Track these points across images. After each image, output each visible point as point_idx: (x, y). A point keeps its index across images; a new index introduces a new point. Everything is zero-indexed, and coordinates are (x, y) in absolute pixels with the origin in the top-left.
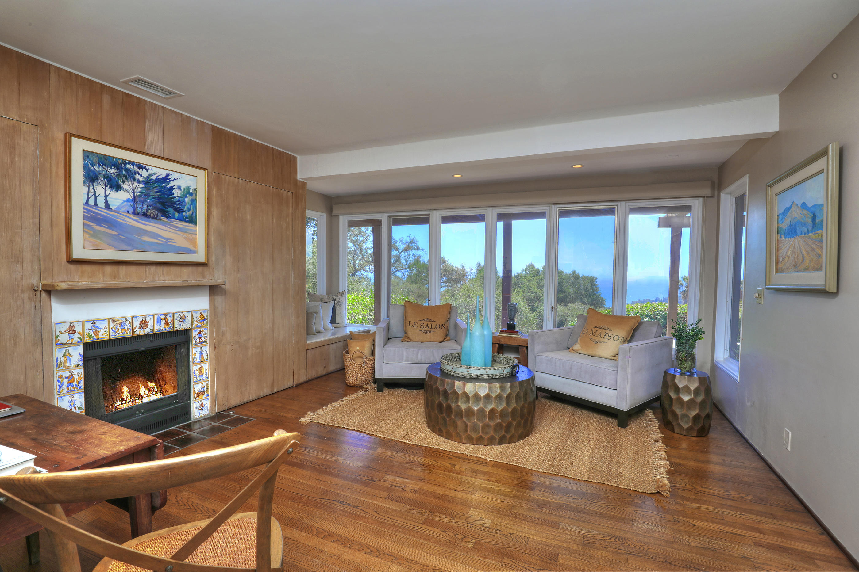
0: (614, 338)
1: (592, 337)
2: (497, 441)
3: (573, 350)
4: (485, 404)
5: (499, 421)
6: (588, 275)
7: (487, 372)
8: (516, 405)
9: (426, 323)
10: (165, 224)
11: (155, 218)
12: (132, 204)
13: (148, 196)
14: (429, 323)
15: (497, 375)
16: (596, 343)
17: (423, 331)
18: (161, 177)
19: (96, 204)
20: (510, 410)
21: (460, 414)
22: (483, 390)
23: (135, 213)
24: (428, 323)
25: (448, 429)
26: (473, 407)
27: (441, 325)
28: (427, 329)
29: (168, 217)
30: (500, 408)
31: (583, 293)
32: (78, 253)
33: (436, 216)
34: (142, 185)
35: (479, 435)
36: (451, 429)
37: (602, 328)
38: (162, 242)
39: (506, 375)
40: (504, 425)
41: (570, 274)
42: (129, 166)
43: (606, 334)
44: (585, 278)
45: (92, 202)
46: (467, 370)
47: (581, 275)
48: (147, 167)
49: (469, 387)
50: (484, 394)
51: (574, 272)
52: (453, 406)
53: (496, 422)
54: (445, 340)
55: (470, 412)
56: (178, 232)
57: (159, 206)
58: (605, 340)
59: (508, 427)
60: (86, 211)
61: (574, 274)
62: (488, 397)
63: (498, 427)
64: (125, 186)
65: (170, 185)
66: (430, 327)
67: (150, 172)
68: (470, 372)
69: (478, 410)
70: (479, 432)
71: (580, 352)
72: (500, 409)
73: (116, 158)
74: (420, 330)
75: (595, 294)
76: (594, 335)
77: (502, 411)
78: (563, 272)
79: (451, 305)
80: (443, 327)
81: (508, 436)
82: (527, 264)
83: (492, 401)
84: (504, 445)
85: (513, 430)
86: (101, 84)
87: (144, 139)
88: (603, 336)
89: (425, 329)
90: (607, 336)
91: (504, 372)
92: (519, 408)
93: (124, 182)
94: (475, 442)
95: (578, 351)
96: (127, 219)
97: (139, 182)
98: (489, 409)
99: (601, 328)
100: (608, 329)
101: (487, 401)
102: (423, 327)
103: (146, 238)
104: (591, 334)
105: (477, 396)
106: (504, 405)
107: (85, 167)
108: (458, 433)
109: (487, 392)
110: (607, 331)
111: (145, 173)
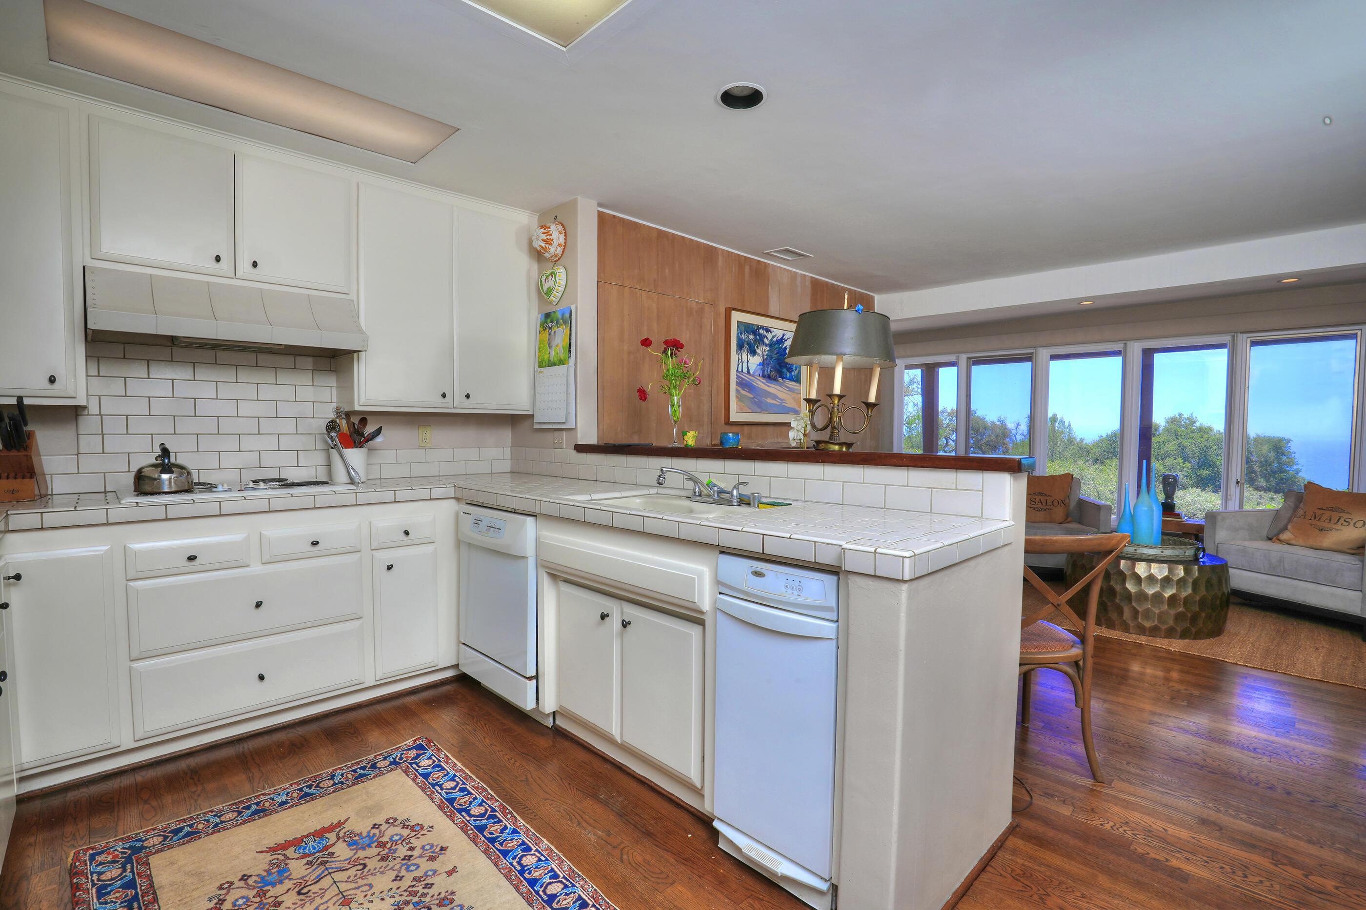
0: (1354, 524)
1: (1316, 522)
2: (1179, 633)
3: (1279, 540)
4: (1163, 587)
5: (1181, 609)
7: (1162, 552)
8: (1205, 593)
9: (1038, 498)
10: (781, 385)
11: (775, 380)
12: (762, 367)
13: (771, 358)
14: (1043, 498)
15: (1177, 556)
16: (1322, 530)
17: (1034, 509)
18: (779, 338)
19: (742, 370)
20: (1198, 598)
21: (1128, 596)
22: (1159, 571)
23: (764, 376)
24: (1041, 498)
25: (1109, 615)
26: (1147, 591)
27: (1060, 501)
28: (1040, 506)
29: (783, 378)
30: (1184, 594)
32: (734, 417)
33: (1043, 354)
34: (768, 348)
35: (1154, 624)
36: (1114, 616)
37: (1332, 511)
38: (778, 403)
39: (1187, 558)
40: (1189, 615)
42: (761, 331)
43: (1340, 519)
45: (740, 369)
46: (1134, 548)
48: (772, 329)
49: (1141, 569)
50: (1162, 577)
52: (1118, 588)
53: (1178, 611)
54: (1067, 521)
55: (1142, 596)
56: (789, 392)
57: (778, 367)
58: (1339, 526)
59: (1194, 619)
60: (738, 377)
62: (1167, 580)
63: (1179, 617)
64: (758, 351)
65: (785, 346)
67: (773, 334)
68: (1138, 551)
69: (1153, 594)
70: (1154, 621)
71: (1293, 542)
72: (1184, 596)
73: (754, 324)
76: (1317, 519)
77: (1186, 598)
79: (1073, 475)
80: (1062, 505)
81: (1194, 630)
83: (1172, 585)
84: (1188, 640)
85: (1200, 623)
86: (745, 257)
87: (766, 302)
88: (1334, 520)
89: (1035, 506)
90: (1342, 521)
91: (1186, 554)
92: (1210, 598)
93: (757, 347)
94: (1147, 633)
95: (1288, 542)
96: (759, 383)
97: (766, 346)
98: (1169, 594)
99: (1331, 509)
100: (1343, 511)
101: (1166, 585)
102: (1034, 503)
103: (769, 400)
104: (1313, 519)
105: (1151, 578)
106: (1189, 591)
107: (738, 337)
108: (1125, 621)
109: (1166, 574)
110: (1342, 515)
111: (769, 336)
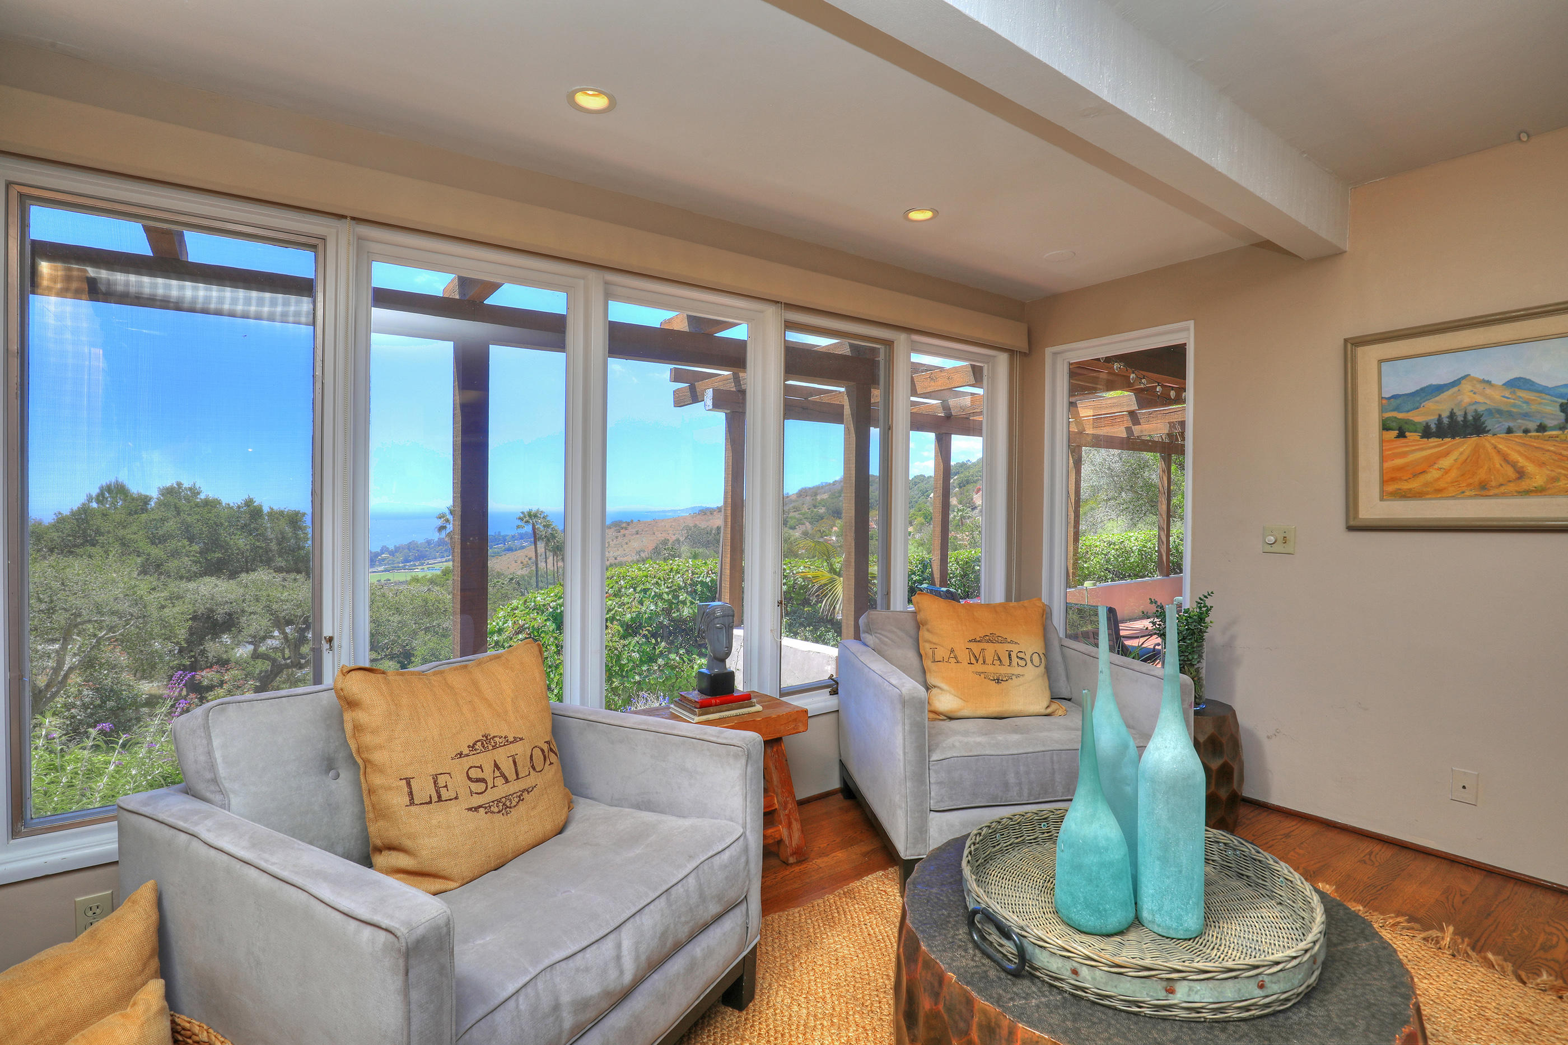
3: (937, 713)
6: (282, 509)
14: (502, 756)
31: (274, 546)
41: (239, 507)
43: (1009, 654)
44: (276, 516)
47: (266, 509)
51: (249, 503)
61: (249, 506)
66: (510, 774)
74: (476, 809)
75: (300, 548)
76: (981, 661)
78: (219, 503)
82: (104, 482)
90: (1014, 658)
102: (481, 787)
104: (973, 660)
110: (1008, 647)
